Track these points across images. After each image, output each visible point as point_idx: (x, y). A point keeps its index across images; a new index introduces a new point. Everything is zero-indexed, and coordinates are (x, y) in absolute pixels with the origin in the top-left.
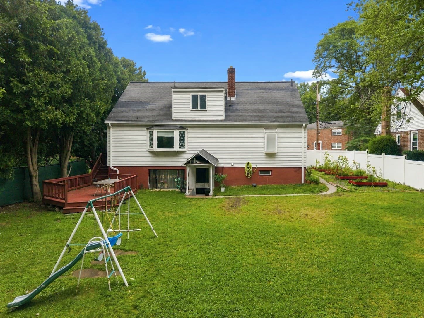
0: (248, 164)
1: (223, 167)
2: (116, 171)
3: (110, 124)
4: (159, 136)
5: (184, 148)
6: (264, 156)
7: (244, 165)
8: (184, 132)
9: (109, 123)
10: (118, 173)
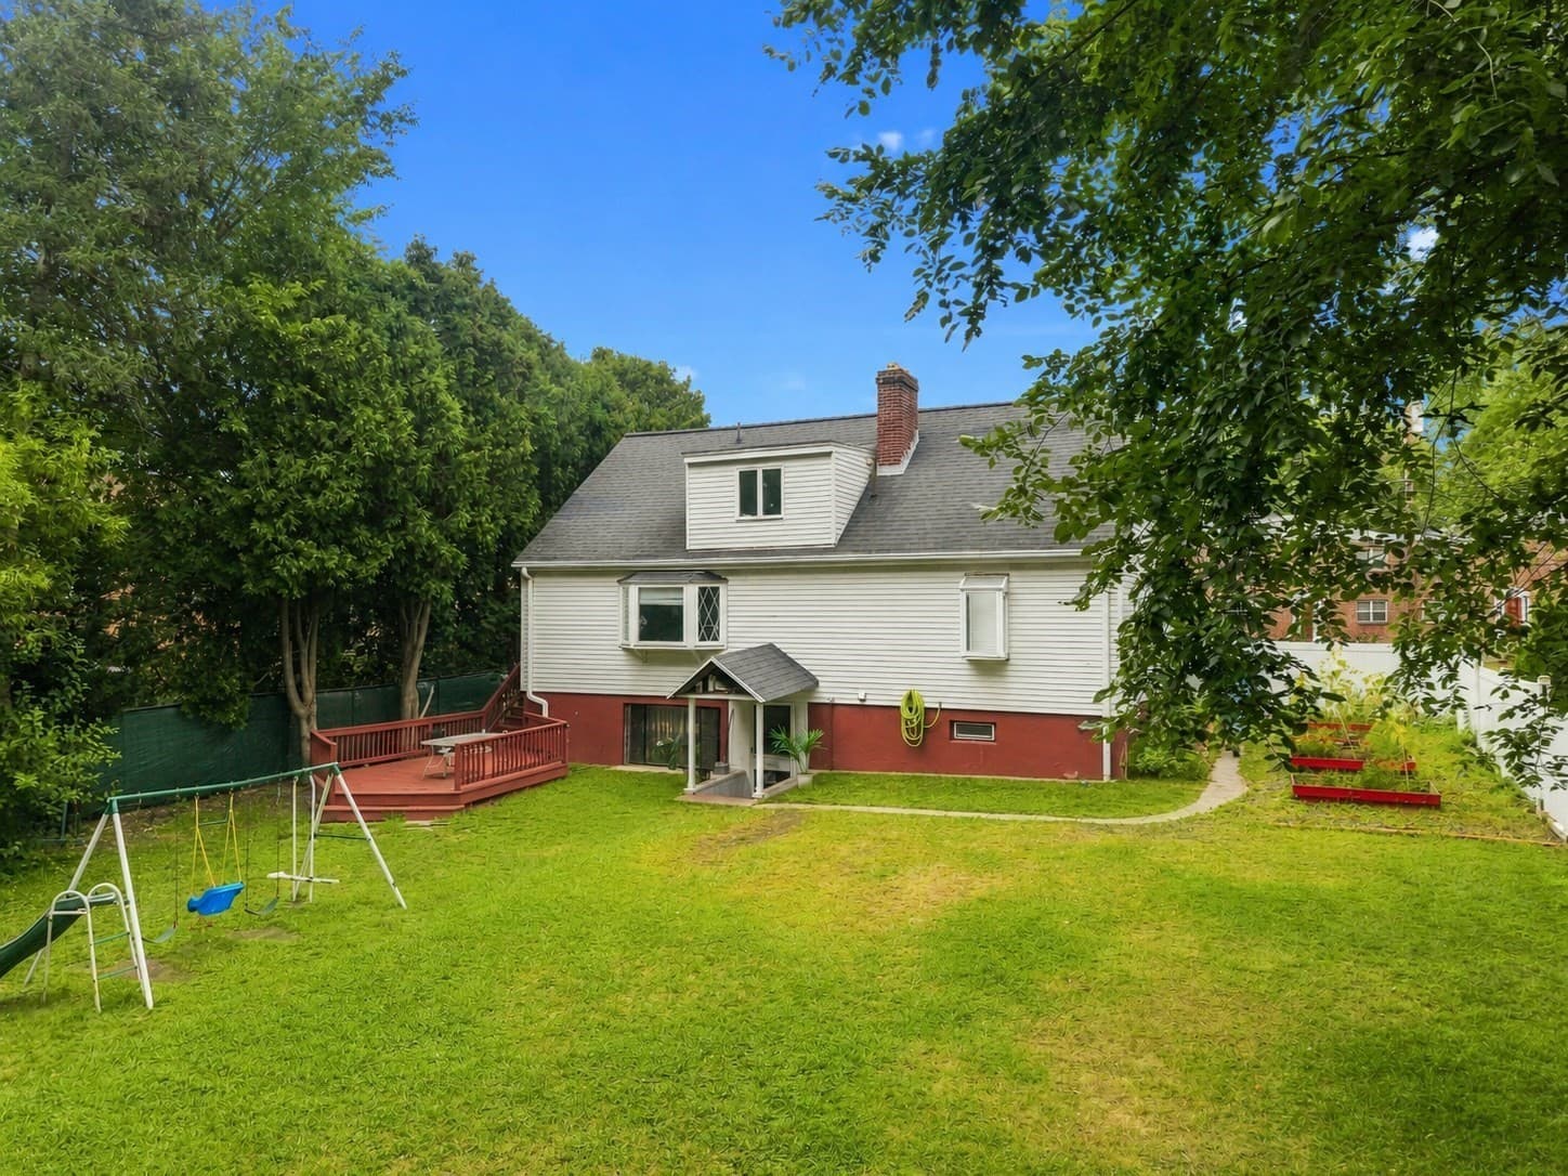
0: (910, 698)
1: (833, 705)
2: (540, 706)
3: (524, 571)
4: (644, 602)
5: (716, 639)
6: (966, 670)
7: (898, 700)
8: (716, 590)
9: (522, 565)
10: (545, 714)
